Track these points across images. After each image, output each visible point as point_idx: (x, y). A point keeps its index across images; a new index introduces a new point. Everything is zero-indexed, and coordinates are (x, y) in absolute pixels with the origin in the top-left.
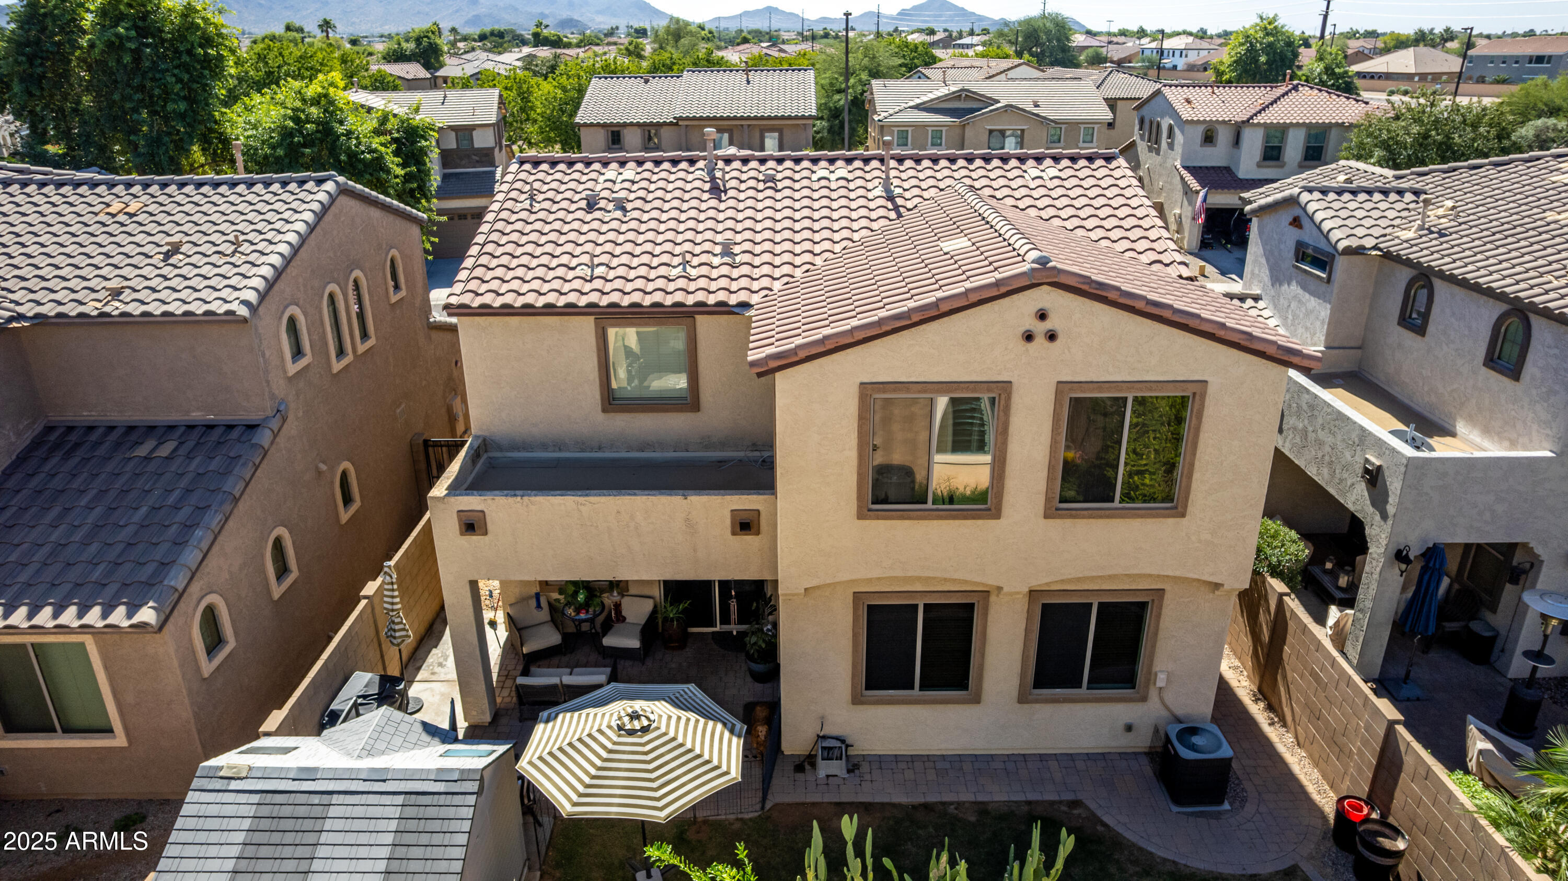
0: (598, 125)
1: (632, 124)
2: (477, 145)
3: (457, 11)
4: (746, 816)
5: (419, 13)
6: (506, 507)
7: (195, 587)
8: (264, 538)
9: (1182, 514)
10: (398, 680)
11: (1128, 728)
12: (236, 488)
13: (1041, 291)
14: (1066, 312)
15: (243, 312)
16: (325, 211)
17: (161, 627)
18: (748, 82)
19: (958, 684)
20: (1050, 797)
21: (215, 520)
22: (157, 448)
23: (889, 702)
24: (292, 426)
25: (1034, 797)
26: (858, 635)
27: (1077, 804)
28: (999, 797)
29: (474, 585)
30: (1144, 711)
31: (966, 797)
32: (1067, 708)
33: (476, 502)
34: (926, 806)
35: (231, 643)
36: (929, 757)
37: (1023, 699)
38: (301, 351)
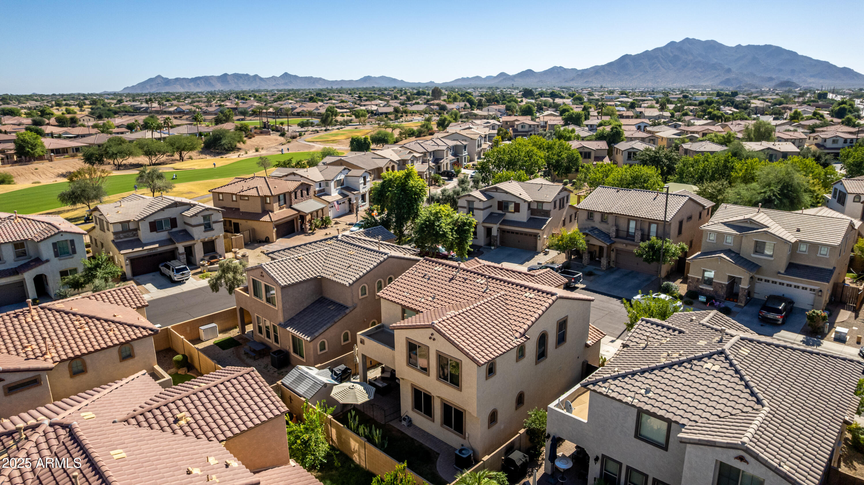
0: (585, 209)
1: (597, 211)
2: (544, 209)
3: (717, 76)
5: (695, 77)
6: (367, 340)
7: (321, 337)
8: (342, 332)
9: (461, 391)
10: (350, 369)
11: (462, 445)
12: (336, 320)
13: (432, 329)
14: (436, 335)
15: (348, 285)
16: (381, 262)
17: (310, 342)
18: (655, 199)
19: (431, 416)
20: (436, 450)
21: (329, 325)
22: (332, 307)
23: (418, 413)
24: (358, 309)
25: (433, 449)
26: (412, 394)
27: (438, 454)
28: (427, 445)
29: (363, 355)
30: (465, 443)
31: (421, 441)
32: (450, 433)
33: (363, 337)
34: (412, 439)
35: (327, 350)
36: (425, 432)
37: (441, 425)
38: (365, 294)
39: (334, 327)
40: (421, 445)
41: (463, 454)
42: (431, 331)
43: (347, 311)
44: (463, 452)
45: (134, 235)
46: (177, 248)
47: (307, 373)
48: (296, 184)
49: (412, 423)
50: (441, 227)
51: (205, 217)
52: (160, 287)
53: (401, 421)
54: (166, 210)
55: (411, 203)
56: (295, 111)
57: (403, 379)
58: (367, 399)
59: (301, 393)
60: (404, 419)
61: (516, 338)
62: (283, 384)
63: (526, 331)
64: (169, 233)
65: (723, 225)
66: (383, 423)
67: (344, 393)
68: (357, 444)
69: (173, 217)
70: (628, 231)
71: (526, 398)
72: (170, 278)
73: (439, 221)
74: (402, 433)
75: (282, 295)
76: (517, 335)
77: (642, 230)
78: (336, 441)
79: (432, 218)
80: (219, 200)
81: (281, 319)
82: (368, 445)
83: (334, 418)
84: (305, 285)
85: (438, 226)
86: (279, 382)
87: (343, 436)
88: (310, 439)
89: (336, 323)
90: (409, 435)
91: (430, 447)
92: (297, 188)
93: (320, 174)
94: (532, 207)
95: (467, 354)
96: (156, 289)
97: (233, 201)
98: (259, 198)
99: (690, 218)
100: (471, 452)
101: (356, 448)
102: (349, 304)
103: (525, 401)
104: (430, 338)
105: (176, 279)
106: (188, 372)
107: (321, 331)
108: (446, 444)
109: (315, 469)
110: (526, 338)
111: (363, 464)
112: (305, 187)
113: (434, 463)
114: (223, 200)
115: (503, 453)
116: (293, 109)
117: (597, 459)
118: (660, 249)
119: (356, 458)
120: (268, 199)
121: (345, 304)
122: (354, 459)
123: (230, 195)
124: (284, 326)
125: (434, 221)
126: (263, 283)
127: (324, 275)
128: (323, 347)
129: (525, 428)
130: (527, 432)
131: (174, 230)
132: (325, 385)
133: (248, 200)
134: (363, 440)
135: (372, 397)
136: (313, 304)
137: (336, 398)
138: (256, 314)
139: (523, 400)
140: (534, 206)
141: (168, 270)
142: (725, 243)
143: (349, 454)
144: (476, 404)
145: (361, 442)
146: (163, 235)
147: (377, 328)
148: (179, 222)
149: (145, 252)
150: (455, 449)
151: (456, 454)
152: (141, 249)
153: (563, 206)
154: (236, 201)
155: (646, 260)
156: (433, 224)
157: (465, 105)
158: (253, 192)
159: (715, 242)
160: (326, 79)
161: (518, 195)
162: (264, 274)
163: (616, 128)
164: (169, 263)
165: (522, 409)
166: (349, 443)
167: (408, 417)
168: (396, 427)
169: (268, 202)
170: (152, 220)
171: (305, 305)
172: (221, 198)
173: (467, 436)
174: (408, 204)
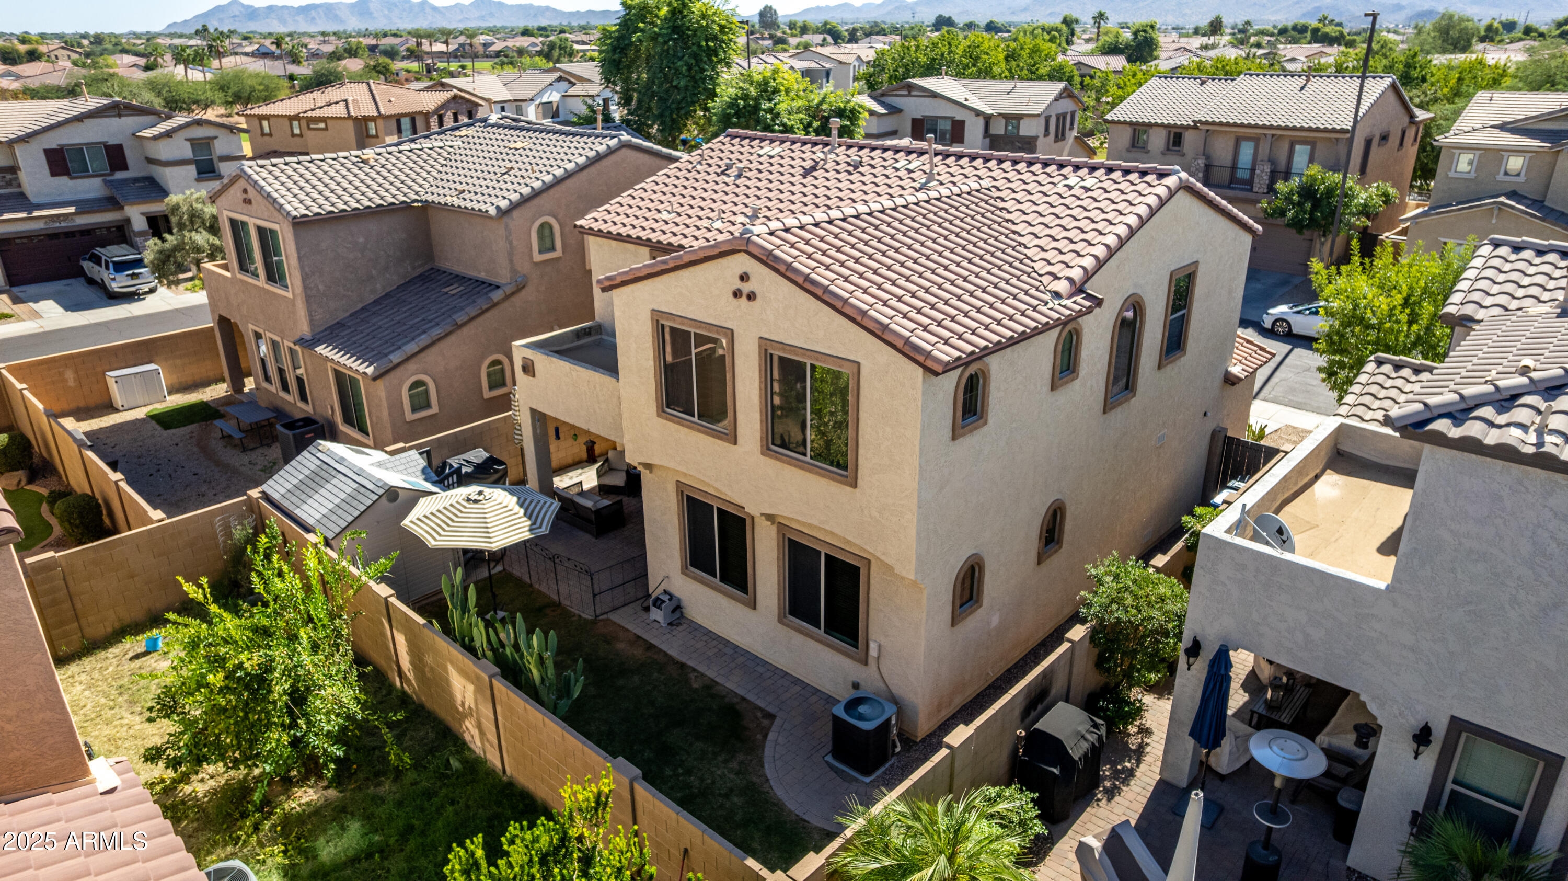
0: (1125, 123)
1: (1156, 124)
2: (1021, 133)
4: (584, 615)
6: (541, 361)
7: (412, 366)
8: (483, 358)
9: (854, 485)
10: (501, 463)
11: (856, 686)
12: (460, 318)
13: (743, 257)
14: (761, 278)
15: (492, 211)
16: (599, 157)
17: (375, 379)
18: (1302, 88)
19: (743, 587)
20: (761, 703)
21: (436, 332)
22: (454, 289)
23: (702, 582)
24: (528, 294)
25: (751, 697)
26: (681, 516)
27: (771, 717)
28: (730, 685)
29: (533, 412)
30: (867, 676)
31: (711, 674)
32: (812, 644)
33: (529, 354)
34: (683, 666)
35: (434, 410)
36: (727, 643)
37: (781, 620)
38: (553, 249)
39: (453, 338)
40: (710, 686)
41: (861, 717)
42: (742, 263)
43: (497, 295)
44: (862, 709)
45: (9, 184)
46: (128, 221)
47: (341, 461)
48: (441, 97)
49: (682, 616)
50: (777, 115)
51: (195, 143)
52: (72, 306)
53: (647, 609)
54: (87, 122)
55: (698, 60)
56: (492, 48)
57: (649, 466)
58: (527, 535)
59: (311, 521)
60: (658, 603)
61: (1057, 295)
62: (266, 497)
63: (1088, 275)
64: (106, 183)
65: (1497, 131)
66: (588, 615)
67: (449, 516)
68: (471, 688)
69: (112, 141)
70: (1234, 168)
71: (1068, 525)
72: (102, 286)
73: (770, 100)
74: (650, 647)
75: (298, 250)
76: (1062, 286)
77: (1272, 161)
78: (411, 675)
79: (753, 92)
80: (263, 134)
81: (304, 328)
82: (502, 688)
83: (399, 597)
84: (372, 226)
85: (770, 111)
86: (255, 493)
87: (429, 660)
88: (268, 667)
89: (459, 327)
90: (673, 653)
91: (741, 692)
92: (444, 106)
93: (504, 89)
94: (993, 131)
95: (880, 333)
96: (61, 310)
97: (293, 135)
98: (350, 124)
99: (1384, 138)
100: (890, 711)
101: (470, 701)
102: (503, 276)
103: (1067, 537)
104: (737, 294)
105: (115, 286)
106: (30, 481)
107: (411, 348)
108: (797, 681)
109: (320, 777)
110: (1089, 297)
111: (493, 758)
112: (464, 107)
113: (755, 749)
114: (270, 135)
115: (1017, 712)
116: (486, 45)
117: (1423, 737)
118: (1330, 192)
119: (470, 731)
120: (372, 125)
121: (492, 279)
122: (467, 737)
123: (287, 123)
124: (309, 343)
125: (756, 99)
126: (252, 222)
127: (430, 198)
128: (420, 401)
129: (1083, 621)
130: (1093, 635)
131: (120, 175)
132: (392, 493)
133: (326, 129)
134: (485, 670)
135: (544, 530)
136: (402, 287)
137: (418, 531)
138: (251, 326)
139: (1061, 531)
140: (998, 128)
141: (97, 268)
142: (1501, 177)
143: (449, 720)
144: (913, 532)
145: (478, 678)
146: (91, 187)
147: (579, 334)
148: (130, 155)
149: (40, 225)
150: (833, 701)
151: (836, 720)
152: (24, 215)
153: (1063, 134)
154: (301, 135)
155: (1297, 225)
156: (757, 108)
157: (824, 40)
158: (339, 111)
159: (1473, 175)
160: (558, 8)
161: (962, 100)
162: (252, 193)
163: (1145, 31)
164: (99, 250)
165: (1058, 560)
166: (448, 682)
167: (671, 597)
168: (629, 627)
169: (373, 132)
170: (54, 146)
171: (379, 289)
172: (267, 130)
173: (873, 652)
174: (690, 68)
